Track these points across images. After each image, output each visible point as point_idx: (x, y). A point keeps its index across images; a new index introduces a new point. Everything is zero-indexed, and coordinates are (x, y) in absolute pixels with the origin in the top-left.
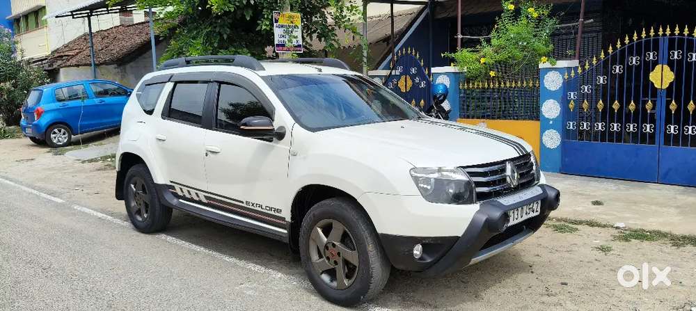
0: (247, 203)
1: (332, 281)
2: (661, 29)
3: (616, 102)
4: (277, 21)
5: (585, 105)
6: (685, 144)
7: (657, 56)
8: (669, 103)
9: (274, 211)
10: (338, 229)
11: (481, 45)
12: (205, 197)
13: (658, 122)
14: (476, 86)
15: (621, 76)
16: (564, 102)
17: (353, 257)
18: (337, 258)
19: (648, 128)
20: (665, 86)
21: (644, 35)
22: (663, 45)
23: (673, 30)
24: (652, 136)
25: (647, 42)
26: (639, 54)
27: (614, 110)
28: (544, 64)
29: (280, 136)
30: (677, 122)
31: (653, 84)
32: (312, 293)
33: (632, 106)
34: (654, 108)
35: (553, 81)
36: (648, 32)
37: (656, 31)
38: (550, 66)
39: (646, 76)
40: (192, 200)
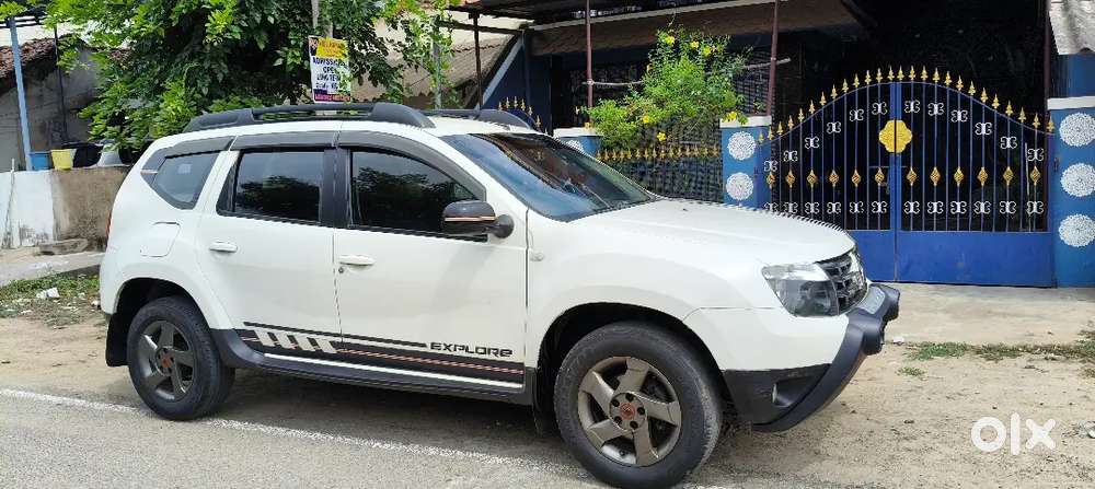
0: (433, 345)
1: (623, 456)
2: (891, 72)
3: (834, 172)
4: (314, 53)
5: (790, 179)
6: (929, 227)
7: (888, 108)
8: (906, 171)
9: (496, 354)
10: (637, 371)
11: (630, 95)
12: (332, 343)
13: (892, 198)
14: (622, 157)
15: (839, 137)
16: (759, 176)
17: (670, 412)
18: (638, 418)
19: (879, 207)
20: (901, 148)
21: (868, 80)
22: (896, 94)
23: (906, 73)
24: (886, 217)
25: (873, 90)
26: (862, 105)
27: (831, 184)
28: (729, 122)
29: (504, 230)
30: (917, 197)
31: (883, 146)
32: (583, 479)
33: (856, 178)
34: (885, 180)
35: (741, 147)
36: (874, 76)
37: (885, 75)
38: (738, 125)
39: (875, 136)
40: (298, 352)
